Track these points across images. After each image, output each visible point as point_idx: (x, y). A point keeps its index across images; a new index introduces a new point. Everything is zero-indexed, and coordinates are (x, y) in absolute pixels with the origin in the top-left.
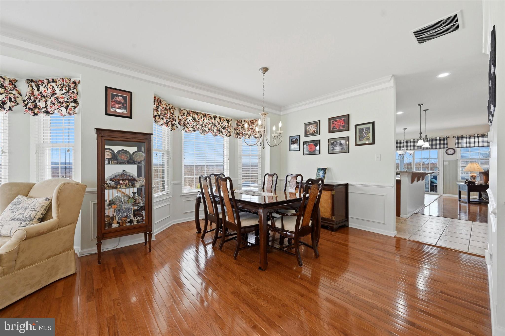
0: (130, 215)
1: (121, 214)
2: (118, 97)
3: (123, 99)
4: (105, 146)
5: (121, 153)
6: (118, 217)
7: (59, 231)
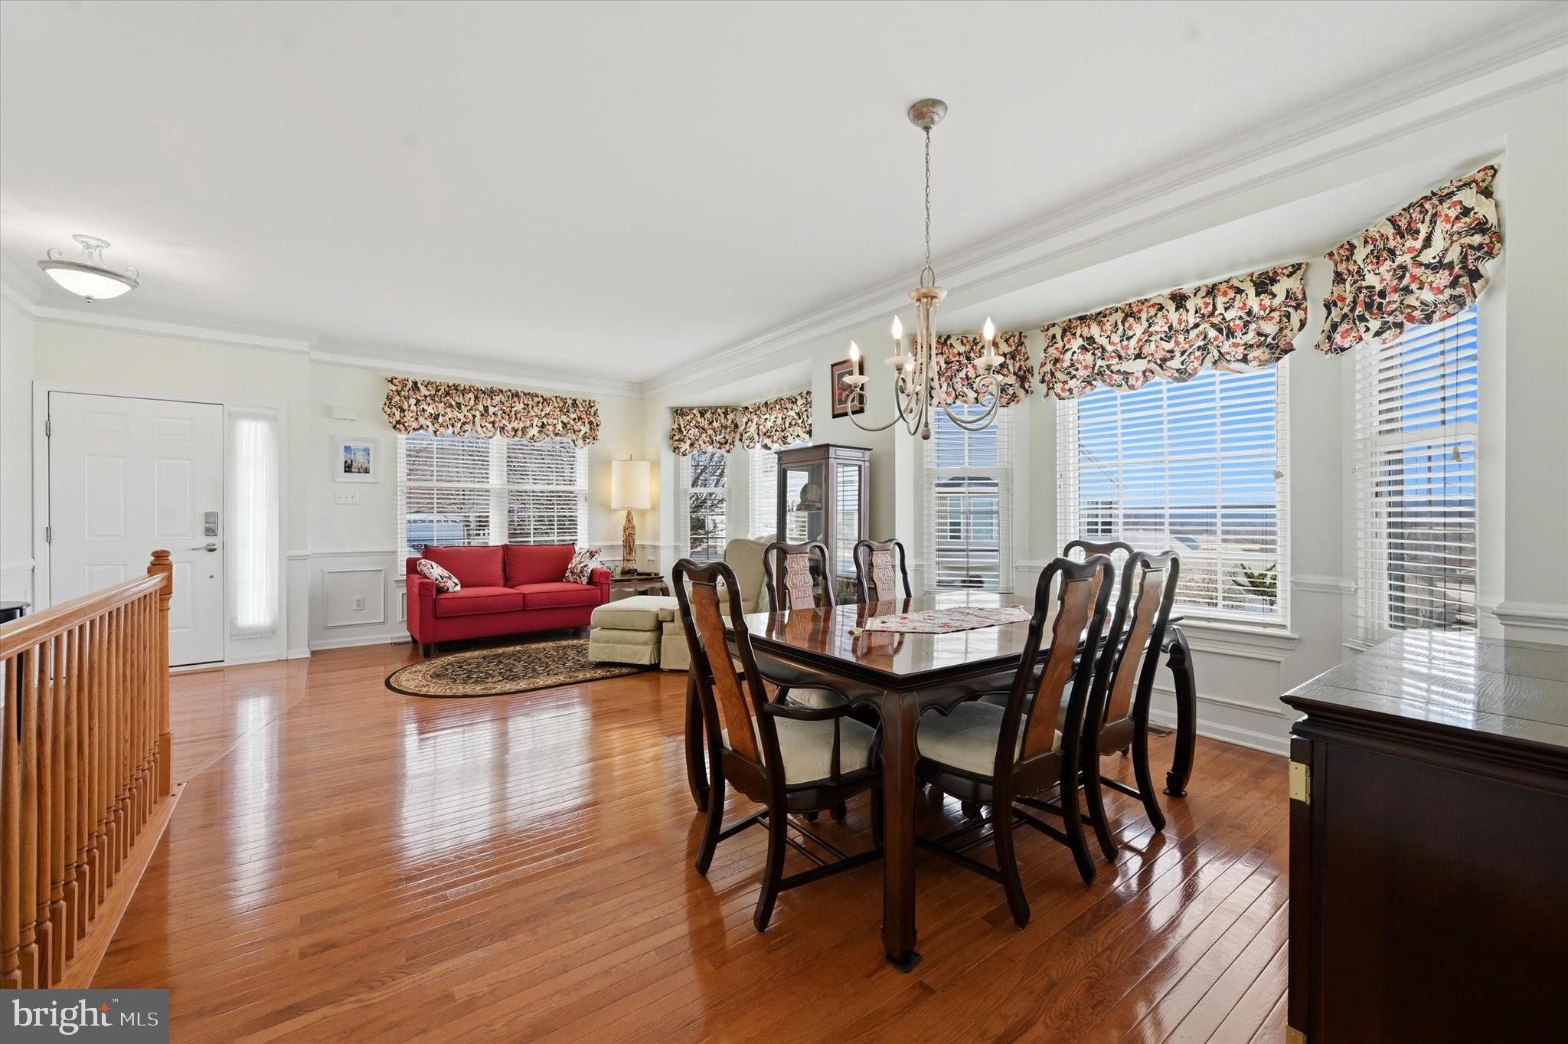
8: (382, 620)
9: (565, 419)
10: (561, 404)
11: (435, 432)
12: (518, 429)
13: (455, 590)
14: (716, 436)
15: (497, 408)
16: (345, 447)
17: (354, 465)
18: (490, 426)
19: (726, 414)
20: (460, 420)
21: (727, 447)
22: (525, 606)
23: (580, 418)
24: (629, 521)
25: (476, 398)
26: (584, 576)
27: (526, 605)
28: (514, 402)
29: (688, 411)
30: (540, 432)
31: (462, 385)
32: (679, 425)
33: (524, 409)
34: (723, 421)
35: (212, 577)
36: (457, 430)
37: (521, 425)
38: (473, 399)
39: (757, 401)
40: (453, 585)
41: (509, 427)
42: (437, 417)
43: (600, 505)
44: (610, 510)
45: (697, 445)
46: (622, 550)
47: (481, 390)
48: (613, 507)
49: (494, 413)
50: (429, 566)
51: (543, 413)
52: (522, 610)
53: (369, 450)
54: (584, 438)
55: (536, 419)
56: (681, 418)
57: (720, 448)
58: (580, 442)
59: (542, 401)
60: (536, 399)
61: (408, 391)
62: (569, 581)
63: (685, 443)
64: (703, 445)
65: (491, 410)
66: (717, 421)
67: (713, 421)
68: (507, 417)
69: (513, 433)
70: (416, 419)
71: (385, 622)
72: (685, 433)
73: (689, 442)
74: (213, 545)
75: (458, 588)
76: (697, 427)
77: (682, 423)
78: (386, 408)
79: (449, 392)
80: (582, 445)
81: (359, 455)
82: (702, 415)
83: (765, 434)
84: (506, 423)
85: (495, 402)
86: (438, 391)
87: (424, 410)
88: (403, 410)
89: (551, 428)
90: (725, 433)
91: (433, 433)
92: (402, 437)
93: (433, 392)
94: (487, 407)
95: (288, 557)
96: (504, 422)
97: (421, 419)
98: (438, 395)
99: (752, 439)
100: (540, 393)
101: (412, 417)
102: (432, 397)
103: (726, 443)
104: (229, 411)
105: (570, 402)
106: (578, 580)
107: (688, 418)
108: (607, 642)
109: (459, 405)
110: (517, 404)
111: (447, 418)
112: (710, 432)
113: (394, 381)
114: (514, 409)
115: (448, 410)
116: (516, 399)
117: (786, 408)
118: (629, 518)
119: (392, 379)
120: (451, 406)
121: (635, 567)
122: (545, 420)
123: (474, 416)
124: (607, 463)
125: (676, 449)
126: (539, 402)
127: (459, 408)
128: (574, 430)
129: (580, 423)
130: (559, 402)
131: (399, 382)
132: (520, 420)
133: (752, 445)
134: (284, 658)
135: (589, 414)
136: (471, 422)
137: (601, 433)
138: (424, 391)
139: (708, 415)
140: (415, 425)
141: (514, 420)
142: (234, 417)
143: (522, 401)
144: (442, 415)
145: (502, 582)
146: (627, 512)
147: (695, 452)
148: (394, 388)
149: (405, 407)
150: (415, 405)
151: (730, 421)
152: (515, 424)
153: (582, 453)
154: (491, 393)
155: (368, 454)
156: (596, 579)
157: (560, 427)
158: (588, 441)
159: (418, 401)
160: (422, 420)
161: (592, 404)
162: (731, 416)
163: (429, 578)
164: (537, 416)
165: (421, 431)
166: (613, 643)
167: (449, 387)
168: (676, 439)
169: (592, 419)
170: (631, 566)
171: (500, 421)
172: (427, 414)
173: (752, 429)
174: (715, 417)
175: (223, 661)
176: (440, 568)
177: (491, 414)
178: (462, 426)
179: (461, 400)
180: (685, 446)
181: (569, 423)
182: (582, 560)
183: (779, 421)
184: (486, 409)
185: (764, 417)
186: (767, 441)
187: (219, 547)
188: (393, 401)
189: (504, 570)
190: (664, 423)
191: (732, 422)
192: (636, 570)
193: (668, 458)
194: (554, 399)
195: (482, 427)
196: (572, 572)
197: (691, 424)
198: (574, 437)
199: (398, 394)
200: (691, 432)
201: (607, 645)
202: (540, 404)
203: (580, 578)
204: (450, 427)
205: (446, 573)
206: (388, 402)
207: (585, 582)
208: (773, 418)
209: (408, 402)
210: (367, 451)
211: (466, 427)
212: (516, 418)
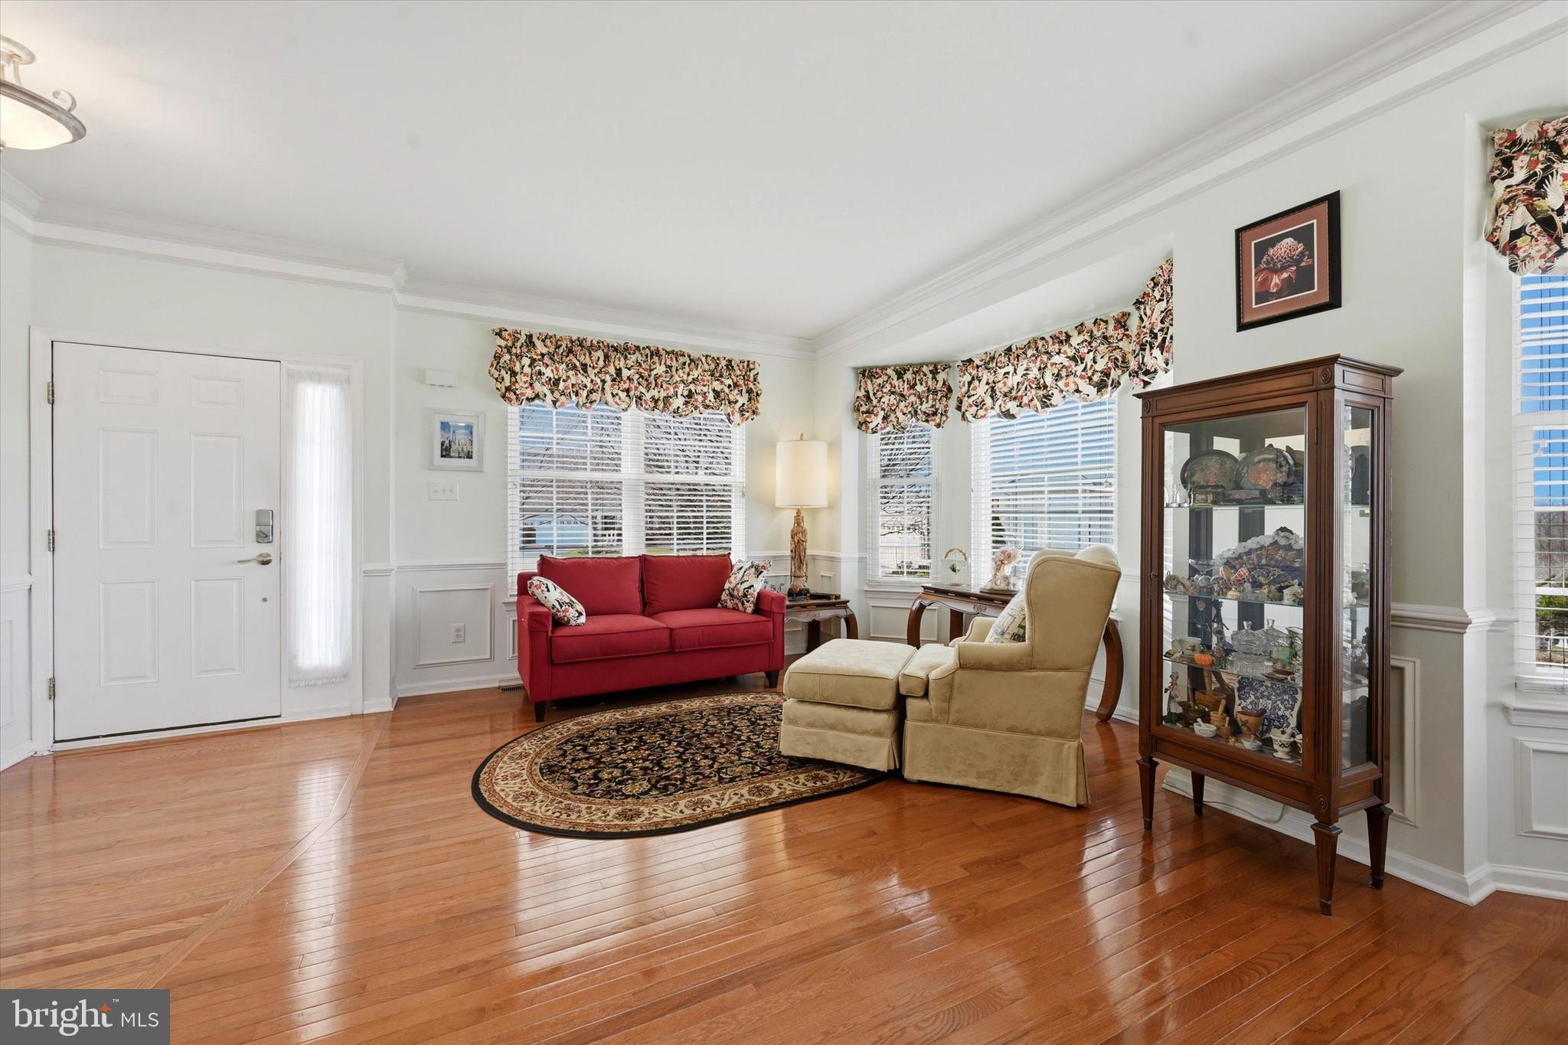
0: (1287, 713)
1: (1253, 697)
2: (1278, 246)
3: (1299, 243)
4: (1216, 439)
5: (1259, 462)
6: (1244, 704)
7: (1035, 677)
8: (488, 656)
9: (717, 386)
10: (713, 366)
11: (554, 403)
12: (658, 399)
13: (578, 622)
14: (921, 404)
15: (632, 371)
16: (442, 423)
17: (454, 447)
18: (623, 395)
19: (935, 372)
20: (586, 386)
21: (937, 419)
22: (672, 647)
23: (736, 385)
24: (799, 524)
25: (607, 357)
26: (748, 602)
27: (673, 645)
28: (654, 363)
29: (880, 372)
30: (686, 403)
31: (589, 340)
32: (868, 392)
33: (667, 372)
34: (930, 383)
35: (265, 600)
36: (582, 399)
37: (663, 394)
38: (602, 358)
39: (991, 349)
40: (575, 614)
41: (648, 396)
42: (556, 382)
43: (762, 503)
44: (774, 509)
45: (892, 417)
46: (789, 561)
47: (612, 346)
48: (778, 504)
49: (629, 378)
50: (544, 588)
51: (690, 379)
52: (668, 653)
53: (472, 427)
54: (742, 411)
55: (682, 386)
56: (869, 382)
57: (927, 421)
58: (737, 417)
59: (688, 361)
60: (681, 360)
61: (521, 347)
62: (726, 607)
63: (876, 415)
64: (901, 417)
65: (625, 373)
66: (921, 384)
67: (915, 384)
68: (645, 383)
69: (652, 405)
70: (531, 385)
71: (492, 658)
72: (875, 402)
73: (882, 414)
74: (268, 555)
75: (583, 619)
76: (893, 393)
77: (870, 388)
78: (493, 371)
79: (572, 350)
80: (740, 422)
81: (461, 434)
82: (900, 375)
83: (1005, 395)
84: (644, 390)
85: (630, 363)
86: (558, 347)
87: (540, 373)
88: (514, 374)
89: (700, 398)
90: (934, 400)
91: (551, 403)
92: (514, 410)
93: (552, 350)
94: (620, 369)
95: (364, 572)
96: (641, 389)
97: (537, 385)
98: (558, 353)
99: (980, 404)
100: (686, 351)
101: (525, 383)
102: (551, 357)
103: (935, 414)
104: (288, 371)
105: (724, 363)
106: (740, 605)
107: (880, 381)
108: (811, 725)
109: (585, 367)
110: (657, 365)
111: (569, 383)
112: (913, 399)
113: (504, 333)
114: (654, 373)
115: (571, 373)
116: (656, 359)
117: (1047, 353)
118: (798, 520)
119: (501, 330)
120: (574, 367)
121: (807, 586)
122: (692, 387)
123: (604, 382)
124: (770, 445)
125: (862, 425)
126: (684, 364)
127: (586, 372)
128: (729, 400)
129: (736, 391)
130: (710, 362)
131: (509, 335)
132: (662, 387)
133: (981, 412)
134: (357, 711)
135: (748, 380)
136: (600, 390)
137: (762, 404)
138: (541, 348)
139: (909, 376)
140: (529, 393)
141: (653, 386)
142: (295, 378)
143: (663, 362)
144: (564, 381)
145: (639, 607)
146: (795, 511)
147: (889, 428)
148: (503, 343)
149: (517, 368)
150: (530, 366)
151: (940, 383)
152: (654, 393)
153: (739, 432)
154: (625, 350)
155: (471, 433)
156: (764, 607)
157: (711, 396)
158: (747, 414)
159: (533, 361)
160: (538, 387)
161: (752, 366)
162: (941, 377)
163: (543, 605)
164: (682, 381)
165: (537, 402)
166: (822, 727)
167: (572, 342)
168: (863, 410)
169: (751, 385)
170: (801, 584)
171: (636, 388)
172: (544, 379)
173: (981, 390)
174: (918, 378)
175: (279, 716)
176: (559, 590)
177: (625, 378)
178: (588, 396)
179: (588, 361)
180: (876, 420)
181: (722, 391)
182: (745, 578)
183: (1034, 373)
184: (619, 372)
185: (1003, 371)
186: (1012, 406)
187: (274, 558)
188: (502, 361)
189: (642, 591)
190: (846, 389)
191: (944, 384)
192: (808, 591)
193: (851, 436)
194: (703, 359)
195: (613, 396)
196: (731, 595)
197: (885, 390)
198: (729, 410)
199: (509, 352)
200: (885, 399)
201: (813, 730)
202: (687, 366)
203: (743, 604)
204: (573, 395)
205: (566, 597)
206: (495, 363)
207: (749, 610)
208: (1021, 371)
209: (520, 362)
210: (469, 428)
211: (594, 396)
212: (656, 385)
